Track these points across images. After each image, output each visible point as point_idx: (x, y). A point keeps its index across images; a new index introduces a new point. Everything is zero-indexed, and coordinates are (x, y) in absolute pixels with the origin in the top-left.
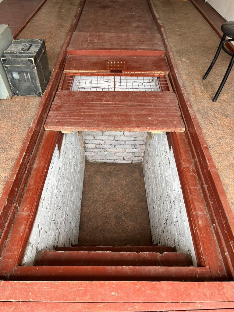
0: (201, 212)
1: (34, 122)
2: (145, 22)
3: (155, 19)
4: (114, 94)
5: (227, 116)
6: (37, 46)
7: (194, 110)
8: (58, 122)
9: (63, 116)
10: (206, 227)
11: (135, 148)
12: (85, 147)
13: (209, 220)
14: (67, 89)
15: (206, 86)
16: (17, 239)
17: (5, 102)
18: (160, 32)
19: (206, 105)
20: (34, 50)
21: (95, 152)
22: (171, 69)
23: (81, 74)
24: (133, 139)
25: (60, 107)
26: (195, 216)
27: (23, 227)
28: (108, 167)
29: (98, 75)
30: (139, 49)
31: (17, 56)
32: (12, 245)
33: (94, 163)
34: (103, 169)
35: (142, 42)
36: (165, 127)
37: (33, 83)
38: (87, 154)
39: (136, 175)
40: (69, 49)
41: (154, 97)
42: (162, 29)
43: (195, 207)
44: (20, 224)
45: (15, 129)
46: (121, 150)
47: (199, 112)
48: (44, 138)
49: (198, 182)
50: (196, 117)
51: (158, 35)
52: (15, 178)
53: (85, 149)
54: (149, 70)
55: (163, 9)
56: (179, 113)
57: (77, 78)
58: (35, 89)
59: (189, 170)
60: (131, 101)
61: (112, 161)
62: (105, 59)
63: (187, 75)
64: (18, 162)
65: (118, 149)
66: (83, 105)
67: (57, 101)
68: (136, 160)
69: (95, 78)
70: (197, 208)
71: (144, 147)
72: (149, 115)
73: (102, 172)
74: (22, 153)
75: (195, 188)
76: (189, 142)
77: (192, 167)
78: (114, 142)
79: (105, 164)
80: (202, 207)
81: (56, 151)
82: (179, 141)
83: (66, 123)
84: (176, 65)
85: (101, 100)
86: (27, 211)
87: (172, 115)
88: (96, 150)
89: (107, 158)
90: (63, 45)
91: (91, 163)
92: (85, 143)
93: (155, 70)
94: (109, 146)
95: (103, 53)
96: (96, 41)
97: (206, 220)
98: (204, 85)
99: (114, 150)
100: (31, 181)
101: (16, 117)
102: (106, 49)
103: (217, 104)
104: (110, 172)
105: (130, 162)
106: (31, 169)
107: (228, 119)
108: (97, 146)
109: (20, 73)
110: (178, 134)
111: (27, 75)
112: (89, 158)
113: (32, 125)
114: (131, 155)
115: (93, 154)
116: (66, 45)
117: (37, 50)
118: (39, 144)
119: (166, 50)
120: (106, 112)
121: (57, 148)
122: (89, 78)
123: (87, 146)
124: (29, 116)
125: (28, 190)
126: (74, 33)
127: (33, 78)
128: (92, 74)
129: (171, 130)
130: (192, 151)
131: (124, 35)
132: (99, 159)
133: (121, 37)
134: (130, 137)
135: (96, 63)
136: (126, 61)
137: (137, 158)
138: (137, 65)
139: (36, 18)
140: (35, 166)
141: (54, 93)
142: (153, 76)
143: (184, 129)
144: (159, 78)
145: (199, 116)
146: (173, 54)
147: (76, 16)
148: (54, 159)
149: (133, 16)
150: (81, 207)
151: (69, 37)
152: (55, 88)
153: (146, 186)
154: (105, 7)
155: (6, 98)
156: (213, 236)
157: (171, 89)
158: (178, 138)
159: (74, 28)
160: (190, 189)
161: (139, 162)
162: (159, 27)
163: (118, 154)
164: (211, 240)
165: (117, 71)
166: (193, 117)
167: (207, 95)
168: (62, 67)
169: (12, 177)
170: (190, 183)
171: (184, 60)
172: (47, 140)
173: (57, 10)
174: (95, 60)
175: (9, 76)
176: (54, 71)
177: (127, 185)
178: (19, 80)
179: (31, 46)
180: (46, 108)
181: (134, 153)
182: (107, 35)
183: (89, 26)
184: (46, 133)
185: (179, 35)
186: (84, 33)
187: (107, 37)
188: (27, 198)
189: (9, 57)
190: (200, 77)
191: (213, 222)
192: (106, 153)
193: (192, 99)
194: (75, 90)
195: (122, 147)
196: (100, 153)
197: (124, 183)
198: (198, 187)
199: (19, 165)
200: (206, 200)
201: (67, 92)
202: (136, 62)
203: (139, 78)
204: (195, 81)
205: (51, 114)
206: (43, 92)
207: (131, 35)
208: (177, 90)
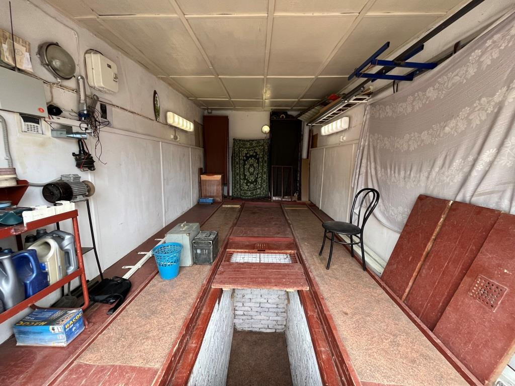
0: (324, 348)
1: (206, 280)
2: (281, 221)
3: (286, 220)
4: (260, 265)
5: (337, 279)
6: (214, 235)
7: (313, 274)
8: (221, 282)
9: (225, 278)
10: (329, 360)
11: (277, 315)
12: (234, 314)
13: (331, 355)
14: (228, 261)
15: (321, 260)
16: (186, 364)
17: (188, 269)
18: (290, 227)
19: (323, 271)
20: (212, 237)
21: (243, 320)
22: (298, 250)
23: (238, 252)
24: (275, 306)
25: (223, 272)
26: (319, 352)
27: (191, 355)
28: (254, 336)
29: (249, 253)
30: (277, 237)
31: (202, 240)
32: (182, 369)
33: (241, 331)
34: (249, 338)
35: (278, 233)
36: (296, 286)
37: (208, 256)
38: (236, 321)
39: (280, 344)
40: (231, 237)
41: (287, 267)
42: (291, 226)
43: (319, 345)
44: (189, 353)
45: (193, 285)
46: (265, 318)
47: (317, 276)
48: (210, 293)
49: (321, 326)
50: (315, 279)
51: (289, 229)
52: (191, 315)
53: (235, 315)
54: (282, 250)
55: (292, 214)
56: (305, 277)
57: (235, 255)
58: (208, 259)
59: (314, 317)
60: (271, 269)
61: (257, 330)
62: (254, 242)
63: (308, 253)
64: (194, 305)
65: (262, 317)
66: (238, 271)
67: (221, 269)
68: (279, 329)
69: (247, 254)
70: (321, 345)
71: (285, 315)
72: (284, 278)
73: (248, 341)
74: (197, 300)
75: (319, 330)
76: (313, 297)
77: (315, 315)
78: (259, 309)
79: (251, 332)
80: (324, 344)
81: (217, 304)
82: (306, 297)
83: (227, 282)
84: (301, 246)
85: (250, 268)
86: (195, 343)
87: (299, 279)
88: (244, 317)
89: (254, 326)
90: (227, 235)
91: (239, 332)
92: (235, 310)
93: (286, 250)
94: (255, 313)
95: (252, 239)
96: (248, 232)
97: (328, 354)
98: (320, 259)
99: (259, 317)
100: (199, 322)
101: (194, 278)
102: (255, 237)
103: (329, 271)
104: (255, 341)
105: (274, 331)
106: (200, 313)
107: (338, 281)
108: (245, 313)
109: (202, 250)
110: (304, 292)
111: (206, 251)
112: (237, 326)
113: (205, 282)
114: (275, 323)
115: (241, 321)
116: (229, 234)
117: (214, 237)
118: (207, 297)
119: (294, 238)
120: (254, 276)
121: (217, 302)
122: (243, 255)
123: (237, 313)
124: (202, 277)
125: (197, 329)
126: (235, 228)
127: (209, 253)
128: (245, 252)
129: (300, 289)
130: (315, 304)
131: (266, 229)
132: (246, 327)
133: (264, 230)
134: (273, 304)
135: (248, 245)
136: (268, 244)
137: (280, 327)
138: (275, 247)
139: (211, 219)
140: (203, 312)
141: (219, 264)
142: (286, 254)
143: (309, 288)
144: (290, 255)
145: (317, 279)
146: (298, 240)
147: (236, 218)
148: (215, 310)
149: (272, 218)
150: (227, 379)
151: (231, 231)
152: (220, 260)
153: (290, 356)
154: (254, 213)
155: (188, 266)
156: (334, 368)
157: (298, 261)
158: (305, 294)
159: (235, 225)
160: (315, 331)
161: (282, 331)
162: (289, 224)
163: (263, 322)
164: (332, 370)
165: (261, 250)
166: (312, 278)
167: (323, 265)
168: (226, 248)
169: (189, 315)
170: (314, 327)
171: (306, 243)
172: (212, 295)
173: (224, 214)
174: (248, 243)
175: (195, 251)
176: (221, 250)
177: (271, 355)
178: (200, 254)
179: (210, 234)
180: (214, 272)
181: (277, 321)
182: (256, 229)
183: (244, 224)
184: (212, 290)
185: (302, 229)
186: (241, 228)
187: (256, 230)
188: (195, 334)
189: (197, 240)
190: (317, 254)
191: (333, 355)
192: (252, 320)
193: (312, 267)
194: (234, 262)
195: (266, 313)
196: (248, 321)
197: (268, 353)
198: (321, 330)
199: (195, 307)
200: (327, 339)
201: (228, 263)
202: (275, 245)
203: (277, 255)
204: (314, 257)
205: (217, 276)
206: (213, 262)
207: (271, 229)
208: (302, 262)
